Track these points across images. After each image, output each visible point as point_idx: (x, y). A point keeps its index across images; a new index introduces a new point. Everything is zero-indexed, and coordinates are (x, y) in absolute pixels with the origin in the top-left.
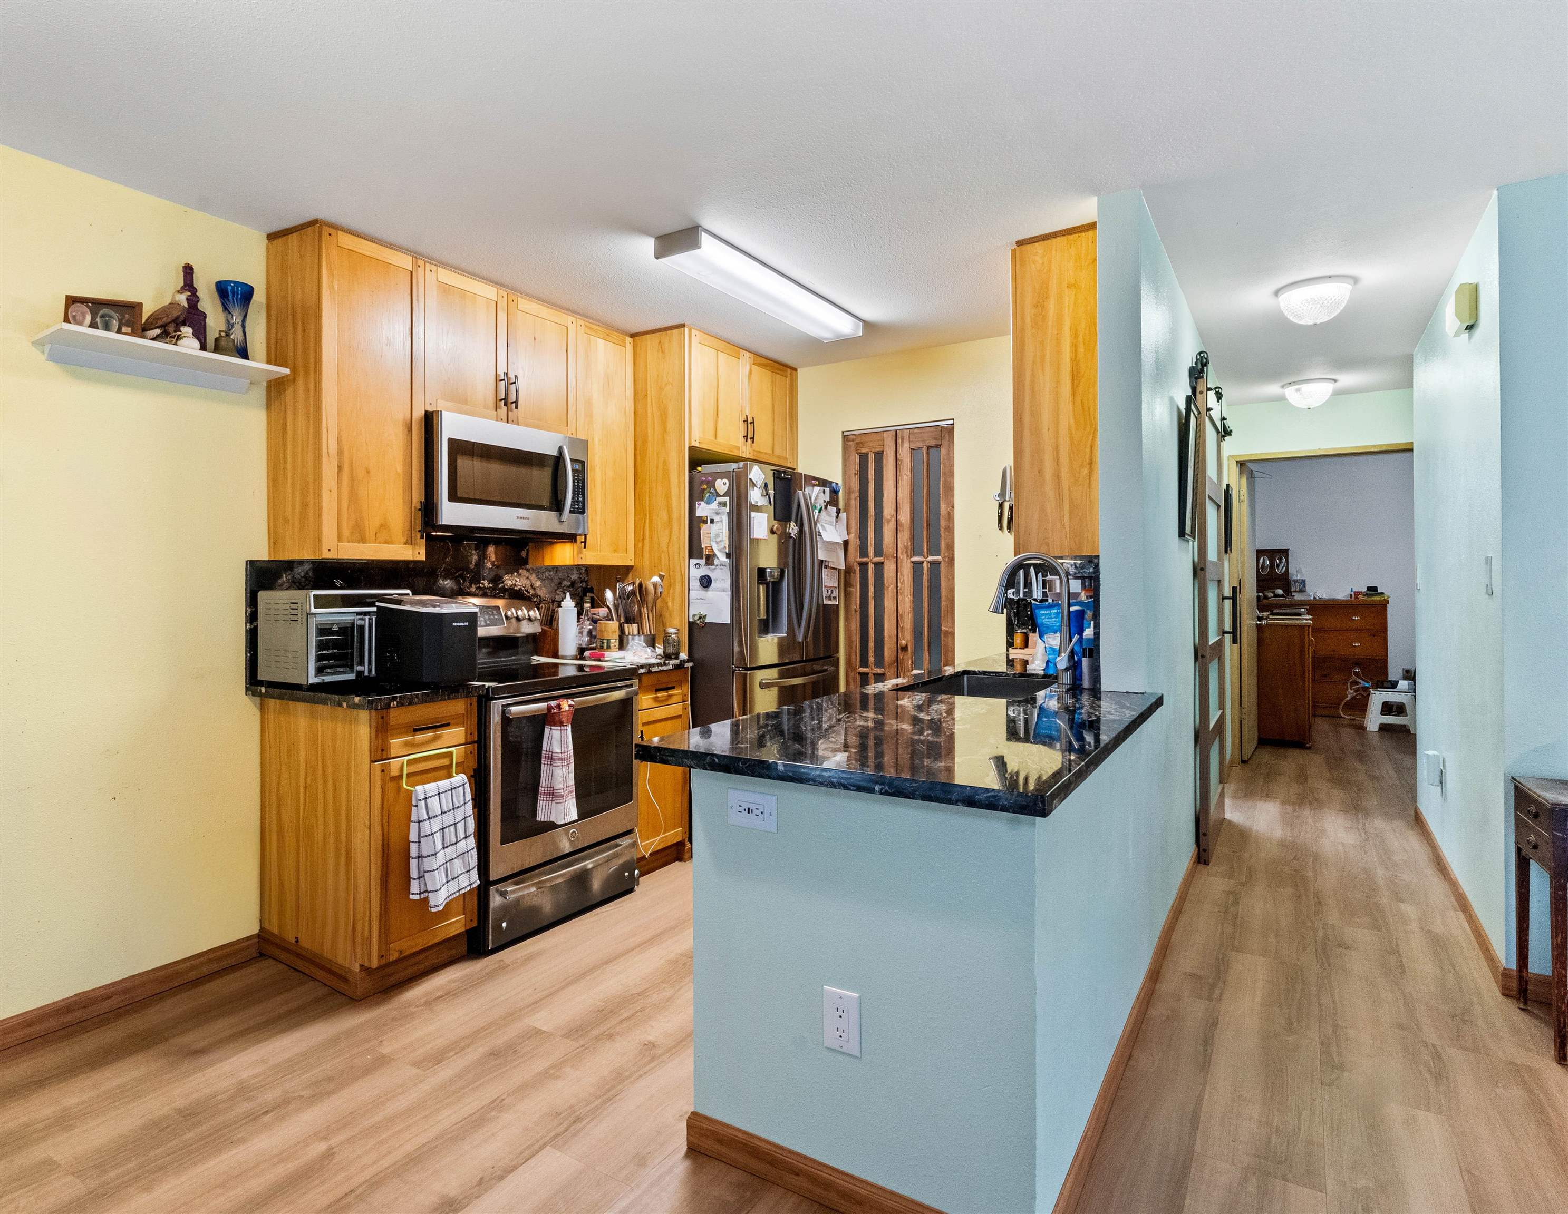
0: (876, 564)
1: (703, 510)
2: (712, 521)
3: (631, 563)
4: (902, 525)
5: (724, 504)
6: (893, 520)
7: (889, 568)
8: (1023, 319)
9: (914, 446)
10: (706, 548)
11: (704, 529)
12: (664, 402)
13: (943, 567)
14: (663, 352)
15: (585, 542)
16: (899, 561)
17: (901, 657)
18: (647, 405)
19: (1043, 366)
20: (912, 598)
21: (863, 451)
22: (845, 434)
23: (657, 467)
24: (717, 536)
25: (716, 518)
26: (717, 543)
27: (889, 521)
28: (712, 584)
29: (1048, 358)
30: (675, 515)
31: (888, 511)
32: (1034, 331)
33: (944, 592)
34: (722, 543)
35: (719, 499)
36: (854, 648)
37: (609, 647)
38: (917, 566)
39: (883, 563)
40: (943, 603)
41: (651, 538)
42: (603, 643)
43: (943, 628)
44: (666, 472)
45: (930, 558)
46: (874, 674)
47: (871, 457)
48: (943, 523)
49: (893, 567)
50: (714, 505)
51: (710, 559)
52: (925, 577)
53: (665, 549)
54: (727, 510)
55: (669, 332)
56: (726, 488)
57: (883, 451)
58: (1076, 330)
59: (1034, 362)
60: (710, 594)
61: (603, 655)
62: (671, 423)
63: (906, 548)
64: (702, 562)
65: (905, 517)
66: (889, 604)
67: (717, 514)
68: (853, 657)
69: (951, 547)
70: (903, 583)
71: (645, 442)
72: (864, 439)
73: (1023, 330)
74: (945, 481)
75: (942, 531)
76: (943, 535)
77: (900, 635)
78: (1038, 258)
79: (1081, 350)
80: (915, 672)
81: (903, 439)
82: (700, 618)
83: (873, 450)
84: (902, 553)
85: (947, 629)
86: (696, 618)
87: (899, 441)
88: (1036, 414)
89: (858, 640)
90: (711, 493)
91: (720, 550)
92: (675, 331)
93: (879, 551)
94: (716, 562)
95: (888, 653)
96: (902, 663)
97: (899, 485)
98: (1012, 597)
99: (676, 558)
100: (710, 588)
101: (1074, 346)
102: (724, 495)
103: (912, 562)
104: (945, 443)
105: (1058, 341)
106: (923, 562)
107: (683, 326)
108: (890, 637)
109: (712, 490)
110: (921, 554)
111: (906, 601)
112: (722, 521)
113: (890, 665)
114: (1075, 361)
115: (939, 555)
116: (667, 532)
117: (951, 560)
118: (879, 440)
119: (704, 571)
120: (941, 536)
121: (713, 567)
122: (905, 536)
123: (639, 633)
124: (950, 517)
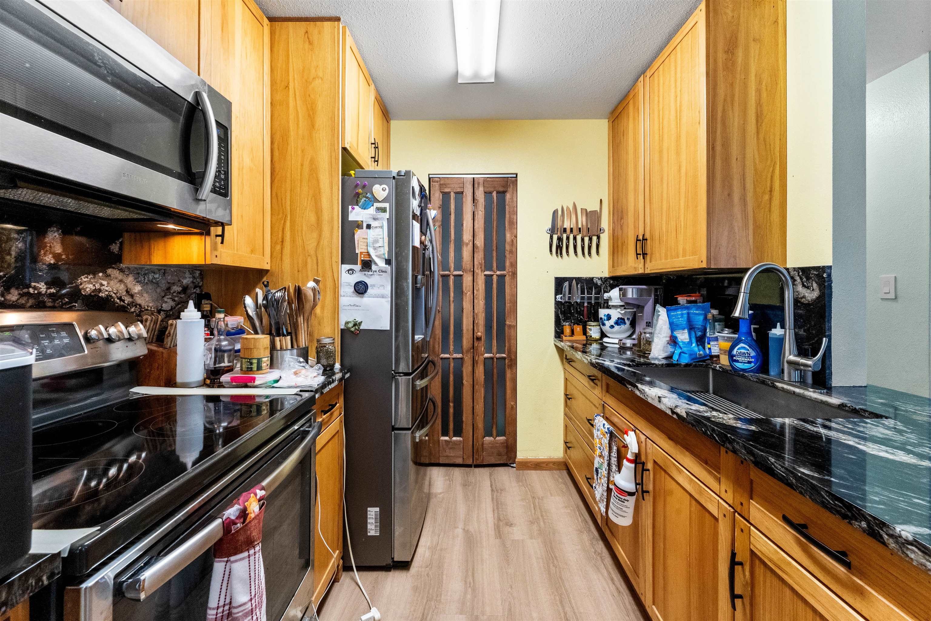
0: (455, 276)
1: (357, 214)
2: (369, 227)
3: (267, 267)
4: (477, 247)
5: (384, 210)
6: (471, 244)
7: (467, 280)
8: (715, 61)
9: (487, 190)
10: (361, 253)
11: (359, 234)
12: (312, 96)
13: (507, 279)
14: (310, 43)
15: (222, 236)
16: (475, 274)
17: (476, 344)
18: (288, 96)
19: (732, 104)
20: (484, 302)
21: (446, 190)
22: (431, 176)
23: (302, 165)
24: (376, 241)
25: (374, 224)
26: (375, 249)
27: (467, 244)
28: (369, 291)
29: (736, 98)
30: (326, 216)
31: (467, 237)
32: (725, 73)
33: (508, 297)
34: (382, 249)
35: (376, 205)
36: (437, 340)
37: (259, 368)
38: (488, 278)
39: (461, 276)
40: (508, 305)
41: (293, 240)
42: (251, 364)
43: (507, 323)
44: (314, 171)
45: (498, 273)
46: (453, 359)
47: (452, 195)
48: (508, 247)
49: (471, 278)
50: (372, 211)
51: (367, 265)
52: (495, 286)
53: (312, 252)
54: (387, 215)
55: (318, 23)
56: (385, 194)
57: (462, 193)
58: (760, 78)
59: (725, 100)
60: (366, 300)
61: (254, 379)
62: (321, 120)
63: (481, 264)
64: (358, 267)
65: (480, 242)
66: (467, 305)
67: (375, 219)
68: (437, 346)
69: (514, 265)
70: (478, 290)
71: (285, 137)
72: (447, 181)
73: (715, 70)
74: (510, 217)
75: (507, 253)
76: (508, 256)
77: (475, 328)
78: (729, 11)
79: (764, 95)
80: (487, 355)
81: (479, 184)
82: (355, 325)
83: (455, 191)
84: (477, 268)
85: (510, 323)
86: (350, 325)
87: (476, 185)
88: (726, 145)
89: (440, 334)
90: (367, 198)
91: (378, 256)
92: (327, 24)
93: (458, 266)
94: (374, 267)
95: (466, 342)
96: (477, 349)
97: (476, 218)
98: (560, 300)
99: (327, 263)
100: (366, 295)
101: (759, 91)
102: (383, 201)
103: (485, 275)
104: (510, 190)
105: (745, 86)
106: (493, 275)
107: (338, 19)
108: (467, 330)
109: (369, 195)
110: (490, 269)
111: (481, 304)
112: (382, 227)
113: (468, 351)
114: (759, 104)
115: (504, 270)
116: (315, 235)
117: (514, 274)
118: (459, 183)
119: (358, 277)
120: (505, 256)
121: (370, 273)
122: (480, 256)
123: (292, 347)
124: (514, 243)
